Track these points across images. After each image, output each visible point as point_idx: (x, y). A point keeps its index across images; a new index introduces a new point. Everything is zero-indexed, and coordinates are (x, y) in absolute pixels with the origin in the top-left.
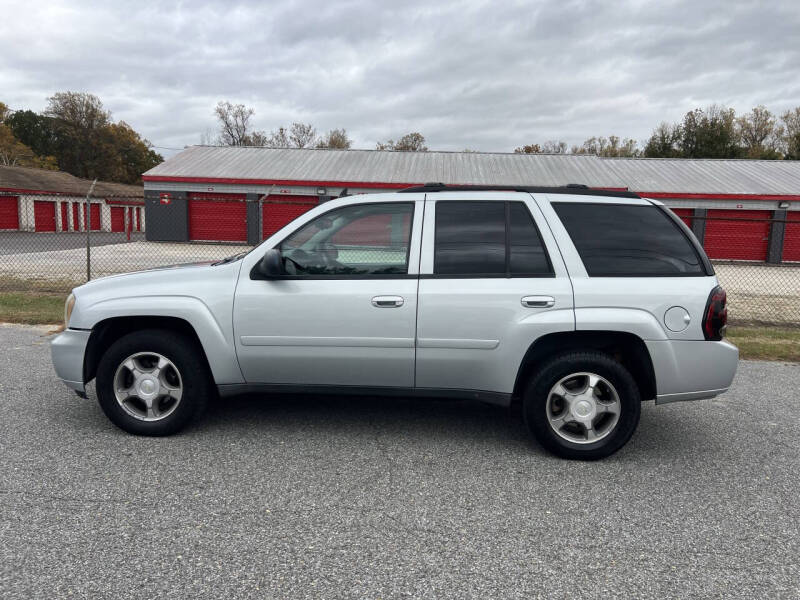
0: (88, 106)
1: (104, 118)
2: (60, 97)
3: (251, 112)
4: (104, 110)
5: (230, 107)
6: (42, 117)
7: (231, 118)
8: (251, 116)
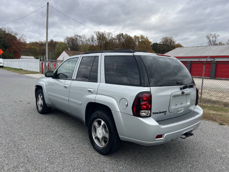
0: (170, 40)
1: (174, 42)
2: (164, 38)
3: (218, 36)
4: (174, 40)
5: (211, 35)
6: (159, 44)
7: (211, 38)
8: (218, 37)
